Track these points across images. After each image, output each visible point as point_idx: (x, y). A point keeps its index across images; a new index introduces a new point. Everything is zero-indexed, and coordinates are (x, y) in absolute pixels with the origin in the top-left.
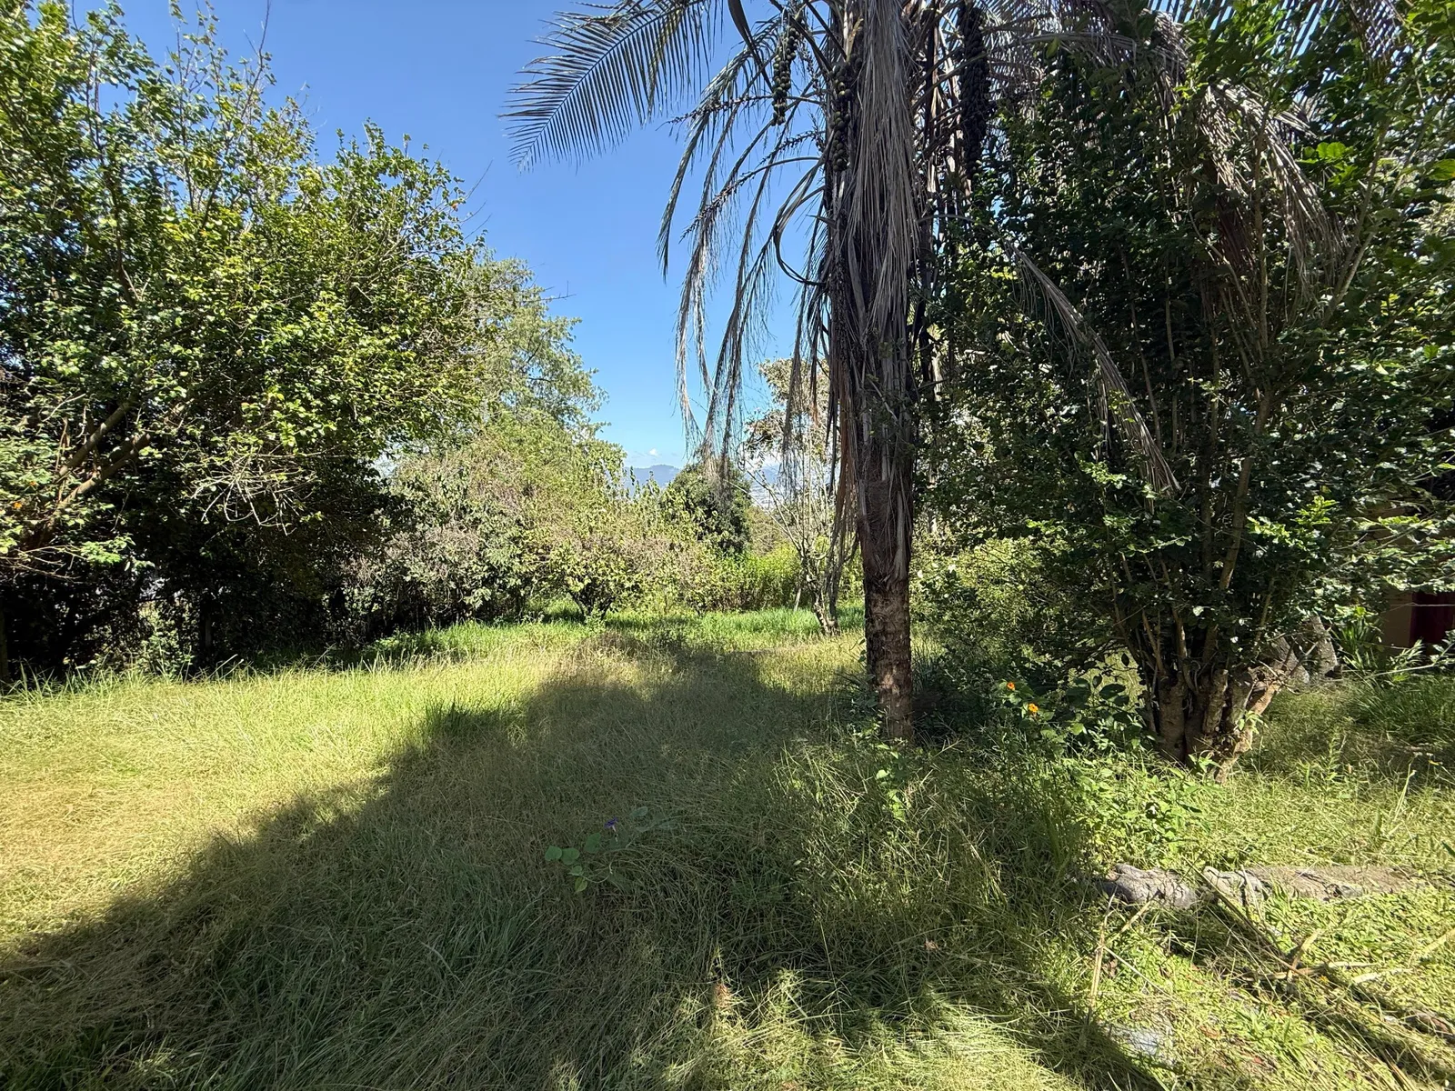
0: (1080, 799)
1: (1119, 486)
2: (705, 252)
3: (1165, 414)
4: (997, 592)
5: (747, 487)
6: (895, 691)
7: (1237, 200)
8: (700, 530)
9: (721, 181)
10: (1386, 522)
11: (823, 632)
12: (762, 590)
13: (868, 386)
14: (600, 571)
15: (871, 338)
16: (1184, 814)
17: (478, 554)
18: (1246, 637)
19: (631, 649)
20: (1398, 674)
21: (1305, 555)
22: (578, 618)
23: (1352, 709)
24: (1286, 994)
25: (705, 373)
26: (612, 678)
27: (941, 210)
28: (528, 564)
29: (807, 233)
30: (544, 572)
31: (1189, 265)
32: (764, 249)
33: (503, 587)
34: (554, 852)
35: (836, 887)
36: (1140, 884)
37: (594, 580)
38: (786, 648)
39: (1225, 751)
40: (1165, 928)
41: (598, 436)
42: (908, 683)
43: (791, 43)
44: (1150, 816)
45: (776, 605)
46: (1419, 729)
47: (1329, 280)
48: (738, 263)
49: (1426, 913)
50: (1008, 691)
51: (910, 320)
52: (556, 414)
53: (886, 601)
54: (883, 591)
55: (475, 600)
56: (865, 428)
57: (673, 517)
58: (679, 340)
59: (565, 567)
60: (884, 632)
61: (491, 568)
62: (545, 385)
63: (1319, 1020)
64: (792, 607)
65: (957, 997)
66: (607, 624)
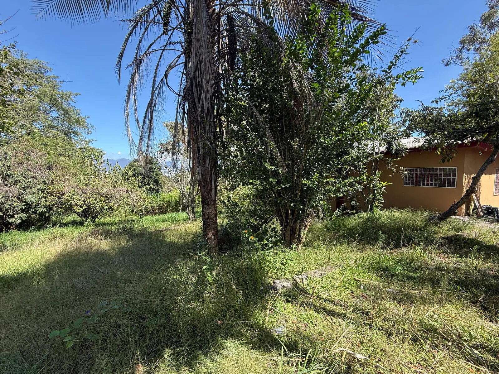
0: (265, 263)
1: (273, 170)
2: (137, 75)
3: (284, 150)
4: (245, 202)
5: (160, 169)
6: (213, 238)
7: (298, 94)
8: (140, 184)
9: (143, 50)
10: (328, 180)
11: (190, 219)
12: (167, 207)
13: (201, 134)
14: (92, 202)
15: (201, 118)
16: (290, 262)
17: (17, 198)
18: (303, 211)
19: (107, 234)
20: (334, 216)
21: (314, 188)
22: (81, 223)
23: (325, 227)
24: (310, 305)
25: (138, 122)
26: (95, 248)
27: (224, 79)
28: (51, 201)
29: (179, 78)
30: (60, 204)
31: (288, 109)
32: (162, 80)
33: (35, 212)
34: (56, 333)
35: (187, 312)
36: (279, 285)
37: (89, 206)
38: (175, 227)
39: (300, 242)
40: (285, 296)
41: (91, 145)
42: (217, 234)
43: (170, 7)
44: (282, 264)
45: (173, 211)
46: (337, 230)
47: (317, 118)
48: (152, 83)
49: (337, 275)
50: (245, 233)
51: (215, 114)
52: (67, 134)
53: (209, 207)
54: (207, 204)
55: (17, 219)
56: (200, 148)
57: (128, 179)
58: (126, 109)
59: (73, 202)
60: (208, 218)
61: (27, 204)
62: (60, 120)
63: (317, 310)
64: (179, 212)
65: (227, 337)
66: (96, 225)
